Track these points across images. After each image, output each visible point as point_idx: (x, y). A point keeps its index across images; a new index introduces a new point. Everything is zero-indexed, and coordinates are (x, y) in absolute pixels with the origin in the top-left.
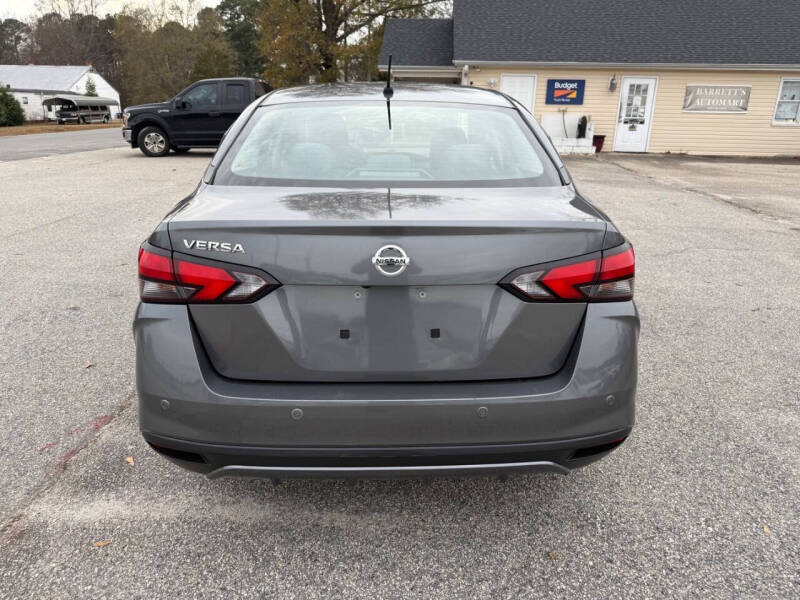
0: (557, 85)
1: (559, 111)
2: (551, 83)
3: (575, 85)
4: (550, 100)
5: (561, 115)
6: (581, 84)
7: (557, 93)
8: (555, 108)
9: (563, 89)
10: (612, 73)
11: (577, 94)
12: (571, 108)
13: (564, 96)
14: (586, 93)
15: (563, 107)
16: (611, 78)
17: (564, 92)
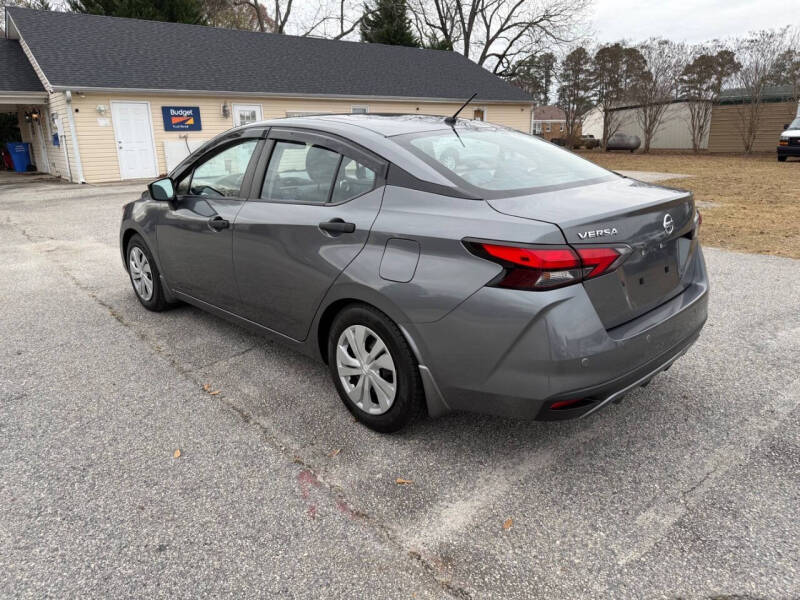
0: (173, 112)
1: (180, 137)
2: (166, 111)
3: (190, 112)
4: (169, 126)
5: (183, 141)
6: (196, 111)
7: (175, 120)
8: (176, 134)
9: (179, 116)
10: (223, 100)
11: (195, 121)
12: (191, 134)
13: (183, 123)
14: (202, 119)
15: (183, 134)
16: (222, 105)
17: (181, 119)
